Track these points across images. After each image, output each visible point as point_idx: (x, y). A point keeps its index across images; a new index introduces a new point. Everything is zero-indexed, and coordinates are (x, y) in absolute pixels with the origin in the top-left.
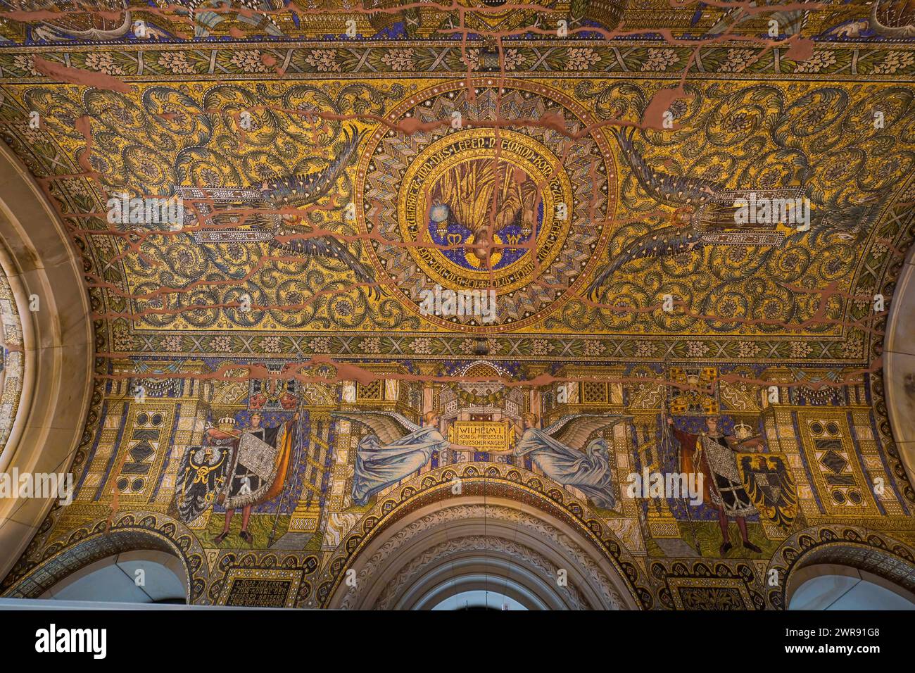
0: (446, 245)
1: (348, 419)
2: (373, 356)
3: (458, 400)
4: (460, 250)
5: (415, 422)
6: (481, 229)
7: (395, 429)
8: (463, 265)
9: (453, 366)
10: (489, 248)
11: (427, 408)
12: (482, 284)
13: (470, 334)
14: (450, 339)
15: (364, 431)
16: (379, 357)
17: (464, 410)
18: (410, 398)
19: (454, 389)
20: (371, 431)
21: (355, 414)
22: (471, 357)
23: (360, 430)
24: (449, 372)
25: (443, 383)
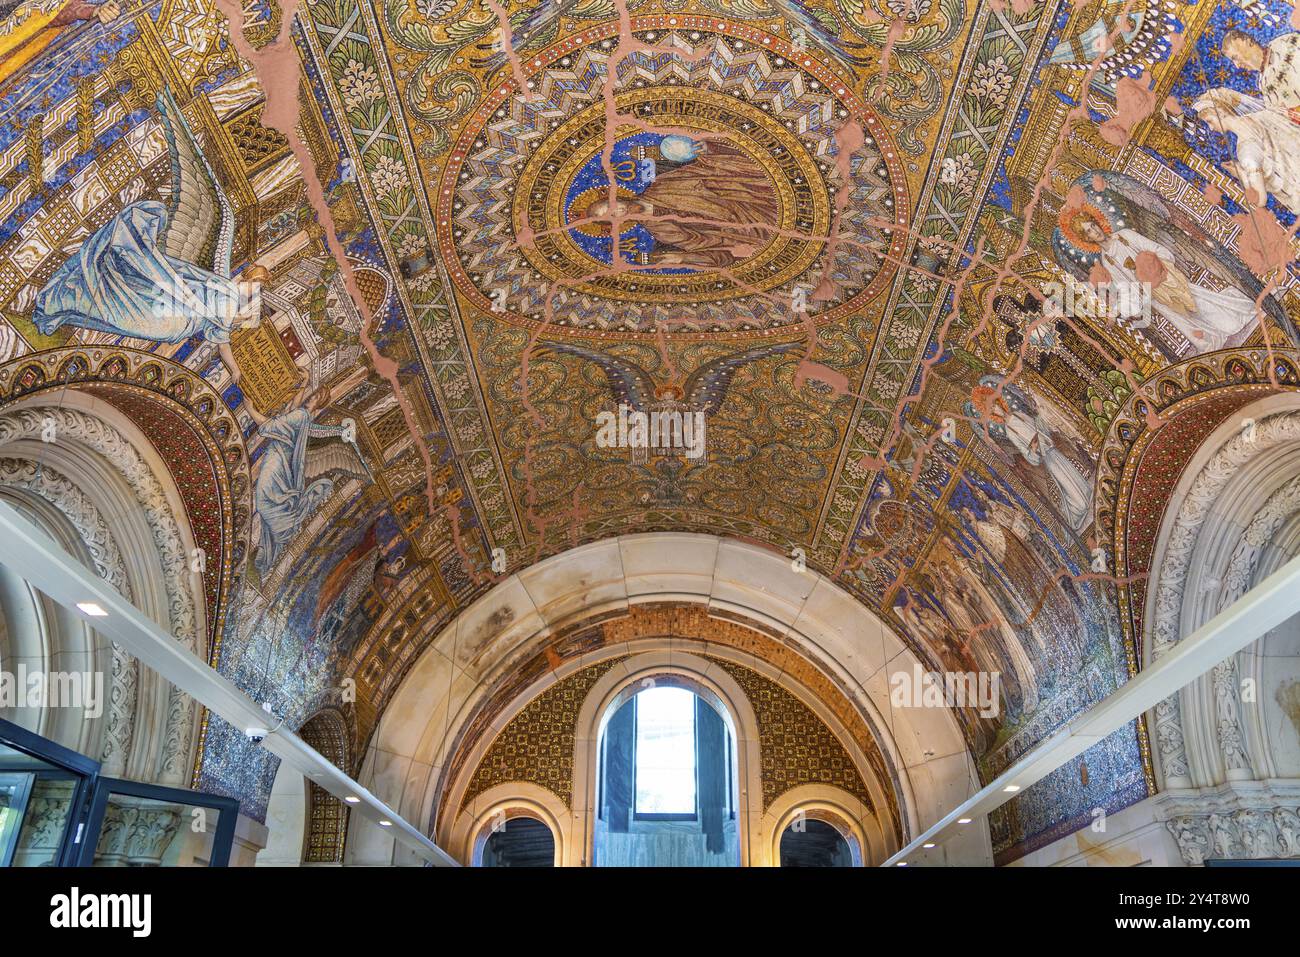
0: (612, 162)
1: (172, 141)
2: (335, 101)
3: (306, 293)
4: (604, 179)
5: (234, 260)
6: (645, 204)
7: (202, 239)
8: (572, 189)
9: (366, 245)
10: (611, 219)
11: (268, 261)
12: (537, 222)
13: (434, 240)
14: (418, 214)
15: (165, 191)
16: (339, 114)
17: (294, 313)
18: (275, 219)
19: (324, 272)
20: (173, 203)
21: (191, 144)
22: (392, 262)
23: (162, 182)
24: (354, 247)
25: (329, 250)
